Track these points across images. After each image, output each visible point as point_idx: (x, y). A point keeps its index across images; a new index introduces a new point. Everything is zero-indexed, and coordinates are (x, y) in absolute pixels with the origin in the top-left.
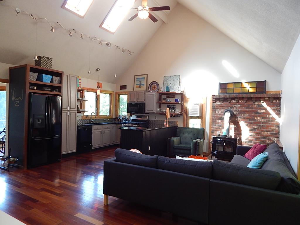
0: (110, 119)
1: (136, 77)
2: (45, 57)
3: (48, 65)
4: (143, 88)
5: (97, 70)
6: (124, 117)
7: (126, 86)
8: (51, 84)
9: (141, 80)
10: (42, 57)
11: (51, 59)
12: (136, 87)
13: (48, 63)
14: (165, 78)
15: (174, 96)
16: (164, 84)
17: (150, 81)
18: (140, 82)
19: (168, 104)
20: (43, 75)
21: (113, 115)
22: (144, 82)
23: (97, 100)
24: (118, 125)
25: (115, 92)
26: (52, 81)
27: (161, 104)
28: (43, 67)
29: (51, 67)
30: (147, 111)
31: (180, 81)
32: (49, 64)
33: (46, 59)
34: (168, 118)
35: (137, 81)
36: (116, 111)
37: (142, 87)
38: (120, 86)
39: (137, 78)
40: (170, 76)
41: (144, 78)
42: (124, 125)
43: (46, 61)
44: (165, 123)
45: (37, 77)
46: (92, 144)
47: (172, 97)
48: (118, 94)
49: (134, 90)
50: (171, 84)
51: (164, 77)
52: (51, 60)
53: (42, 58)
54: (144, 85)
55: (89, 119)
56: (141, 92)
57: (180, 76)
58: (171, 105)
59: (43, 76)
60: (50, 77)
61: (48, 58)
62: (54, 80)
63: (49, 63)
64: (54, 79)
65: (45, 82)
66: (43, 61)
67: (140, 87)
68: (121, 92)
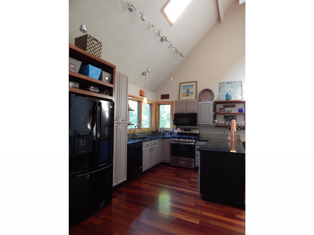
0: (151, 132)
1: (181, 84)
2: (92, 38)
3: (96, 52)
4: (192, 97)
5: (143, 74)
6: (167, 130)
7: (169, 95)
8: (100, 82)
9: (188, 88)
10: (88, 36)
11: (100, 43)
12: (183, 96)
13: (96, 48)
14: (221, 85)
15: (233, 105)
16: (220, 91)
17: (200, 88)
18: (188, 91)
19: (226, 115)
20: (90, 66)
21: (153, 128)
22: (193, 90)
23: (139, 110)
24: (165, 140)
25: (155, 102)
26: (100, 78)
27: (216, 114)
28: (89, 52)
29: (100, 56)
30: (200, 123)
31: (242, 88)
32: (98, 51)
33: (93, 41)
34: (234, 132)
35: (183, 89)
36: (156, 123)
37: (190, 96)
38: (161, 95)
39: (183, 86)
40: (228, 83)
41: (193, 86)
42: (174, 139)
43: (93, 45)
44: (229, 137)
45: (80, 67)
46: (142, 166)
47: (232, 106)
48: (158, 105)
49: (180, 99)
50: (230, 91)
51: (220, 83)
52: (100, 45)
53: (89, 38)
54: (192, 93)
55: (133, 133)
56: (191, 101)
57: (241, 82)
58: (230, 116)
59: (90, 68)
60: (99, 71)
61: (97, 41)
62: (103, 77)
63: (98, 49)
64: (103, 75)
65: (91, 78)
66: (90, 43)
67: (187, 96)
68: (163, 102)
